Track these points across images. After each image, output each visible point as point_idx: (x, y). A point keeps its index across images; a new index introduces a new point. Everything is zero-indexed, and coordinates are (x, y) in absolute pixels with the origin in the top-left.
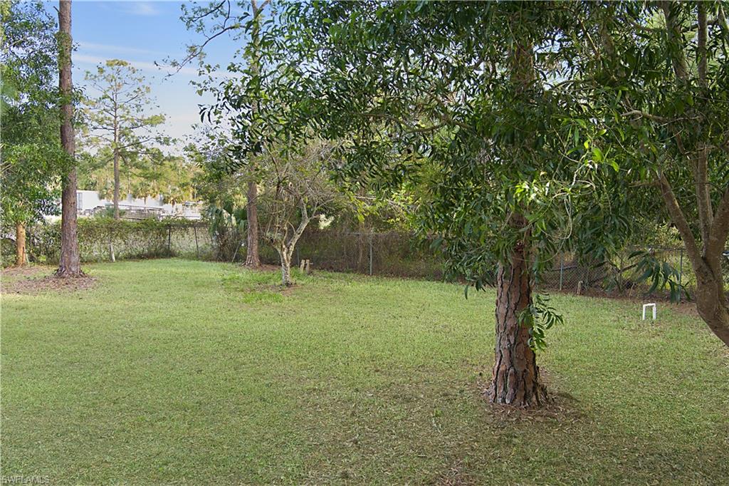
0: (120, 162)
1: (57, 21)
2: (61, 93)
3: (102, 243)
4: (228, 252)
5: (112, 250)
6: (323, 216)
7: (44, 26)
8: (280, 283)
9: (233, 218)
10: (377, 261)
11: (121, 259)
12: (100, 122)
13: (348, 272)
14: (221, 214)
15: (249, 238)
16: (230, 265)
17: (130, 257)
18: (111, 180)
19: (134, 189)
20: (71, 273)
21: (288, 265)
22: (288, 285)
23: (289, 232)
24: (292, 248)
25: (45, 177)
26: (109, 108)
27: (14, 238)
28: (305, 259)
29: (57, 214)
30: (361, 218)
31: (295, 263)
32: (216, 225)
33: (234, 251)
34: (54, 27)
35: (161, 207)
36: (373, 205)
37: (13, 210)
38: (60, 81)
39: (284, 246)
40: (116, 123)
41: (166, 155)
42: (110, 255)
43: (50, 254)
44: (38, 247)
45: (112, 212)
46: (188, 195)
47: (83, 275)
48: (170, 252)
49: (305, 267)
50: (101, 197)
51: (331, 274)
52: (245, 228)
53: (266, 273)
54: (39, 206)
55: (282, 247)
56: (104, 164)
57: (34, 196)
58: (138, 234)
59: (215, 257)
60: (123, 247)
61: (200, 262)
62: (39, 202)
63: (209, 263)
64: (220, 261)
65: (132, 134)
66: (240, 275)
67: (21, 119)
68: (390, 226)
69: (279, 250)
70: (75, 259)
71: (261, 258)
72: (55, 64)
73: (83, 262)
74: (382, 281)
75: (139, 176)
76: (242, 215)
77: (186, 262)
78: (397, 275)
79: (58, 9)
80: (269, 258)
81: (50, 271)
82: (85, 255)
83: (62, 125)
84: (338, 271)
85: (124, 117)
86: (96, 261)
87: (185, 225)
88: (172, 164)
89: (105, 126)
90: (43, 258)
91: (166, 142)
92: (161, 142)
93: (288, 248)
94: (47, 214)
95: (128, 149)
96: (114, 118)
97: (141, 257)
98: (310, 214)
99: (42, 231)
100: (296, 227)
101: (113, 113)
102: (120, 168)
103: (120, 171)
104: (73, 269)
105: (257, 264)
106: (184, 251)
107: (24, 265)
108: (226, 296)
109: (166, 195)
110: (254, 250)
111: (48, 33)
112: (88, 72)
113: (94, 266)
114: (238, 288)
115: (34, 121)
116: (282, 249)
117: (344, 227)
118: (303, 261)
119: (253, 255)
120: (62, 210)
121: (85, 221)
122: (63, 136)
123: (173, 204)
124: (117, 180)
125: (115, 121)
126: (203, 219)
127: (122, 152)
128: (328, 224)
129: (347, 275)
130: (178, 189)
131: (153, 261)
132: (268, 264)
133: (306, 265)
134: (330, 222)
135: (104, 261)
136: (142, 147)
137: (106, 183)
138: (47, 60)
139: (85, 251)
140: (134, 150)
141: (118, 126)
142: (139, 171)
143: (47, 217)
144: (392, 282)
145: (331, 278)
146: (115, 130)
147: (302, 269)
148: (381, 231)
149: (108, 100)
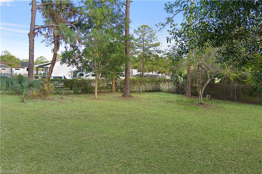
0: (145, 60)
1: (125, 13)
2: (126, 37)
3: (137, 86)
4: (180, 90)
5: (141, 88)
6: (216, 79)
7: (121, 16)
8: (198, 103)
9: (182, 79)
10: (238, 96)
11: (143, 92)
12: (139, 46)
13: (226, 100)
14: (177, 77)
15: (187, 86)
16: (180, 95)
17: (146, 91)
18: (142, 66)
19: (149, 68)
20: (127, 95)
21: (201, 96)
22: (201, 104)
23: (202, 84)
24: (203, 90)
25: (120, 64)
26: (142, 41)
27: (111, 84)
28: (208, 94)
29: (124, 76)
30: (232, 79)
31: (204, 96)
32: (176, 81)
33: (182, 91)
34: (124, 16)
35: (158, 75)
36: (237, 74)
37: (111, 75)
38: (126, 33)
39: (200, 89)
40: (144, 46)
41: (160, 56)
42: (140, 90)
43: (121, 89)
44: (118, 87)
45: (141, 76)
46: (167, 71)
47: (131, 96)
48: (160, 90)
49: (208, 98)
50: (139, 71)
51: (219, 101)
52: (186, 82)
53: (193, 99)
54: (118, 74)
55: (199, 89)
56: (139, 60)
57: (117, 70)
58: (149, 84)
59: (175, 92)
60: (144, 88)
61: (170, 94)
62: (118, 72)
63: (173, 94)
64: (177, 94)
65: (149, 50)
66: (184, 99)
67: (114, 46)
68: (245, 83)
69: (198, 91)
70: (129, 91)
71: (192, 93)
72: (124, 28)
73: (131, 92)
74: (240, 105)
75: (151, 64)
76: (185, 78)
77: (165, 94)
78: (247, 103)
79: (125, 10)
80: (195, 93)
81: (121, 95)
82: (132, 90)
83: (126, 48)
84: (222, 99)
85: (146, 44)
86: (136, 92)
87: (165, 81)
88: (162, 59)
89: (140, 47)
90: (119, 90)
91: (160, 52)
92: (158, 52)
93: (202, 90)
94: (121, 76)
95: (148, 55)
96: (143, 45)
97: (150, 91)
98: (210, 77)
99: (119, 82)
100: (205, 82)
101: (143, 43)
102: (144, 61)
103: (145, 62)
104: (128, 94)
105: (190, 96)
106: (164, 90)
107: (114, 92)
108: (178, 106)
109: (160, 71)
110: (189, 90)
111: (122, 18)
112: (135, 30)
113: (135, 94)
114: (182, 104)
115: (117, 47)
116: (199, 90)
117: (225, 83)
118: (208, 95)
119: (188, 92)
120: (125, 75)
121: (133, 79)
122: (126, 51)
123: (162, 74)
124: (143, 66)
125: (143, 46)
126: (171, 79)
127: (145, 56)
128: (218, 81)
129: (226, 101)
130: (164, 68)
131: (154, 93)
132: (194, 96)
133: (209, 97)
134: (219, 81)
135: (138, 92)
136: (152, 54)
137: (140, 67)
138: (122, 26)
139: (132, 89)
140: (150, 55)
141: (144, 47)
142: (151, 62)
143: (121, 77)
144: (244, 105)
145: (219, 102)
146: (143, 49)
147: (207, 98)
148: (240, 84)
149: (141, 39)
